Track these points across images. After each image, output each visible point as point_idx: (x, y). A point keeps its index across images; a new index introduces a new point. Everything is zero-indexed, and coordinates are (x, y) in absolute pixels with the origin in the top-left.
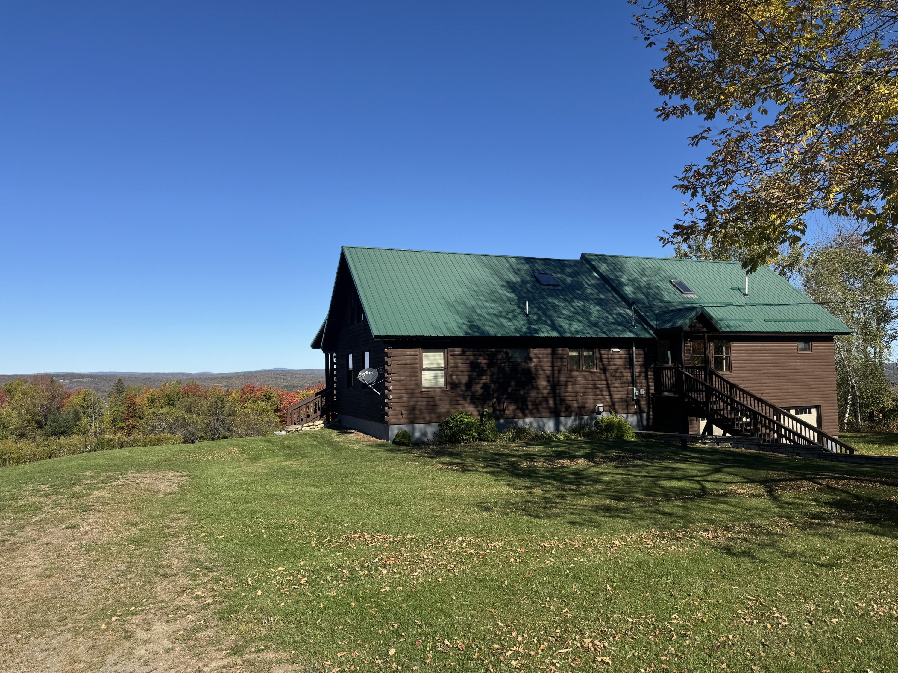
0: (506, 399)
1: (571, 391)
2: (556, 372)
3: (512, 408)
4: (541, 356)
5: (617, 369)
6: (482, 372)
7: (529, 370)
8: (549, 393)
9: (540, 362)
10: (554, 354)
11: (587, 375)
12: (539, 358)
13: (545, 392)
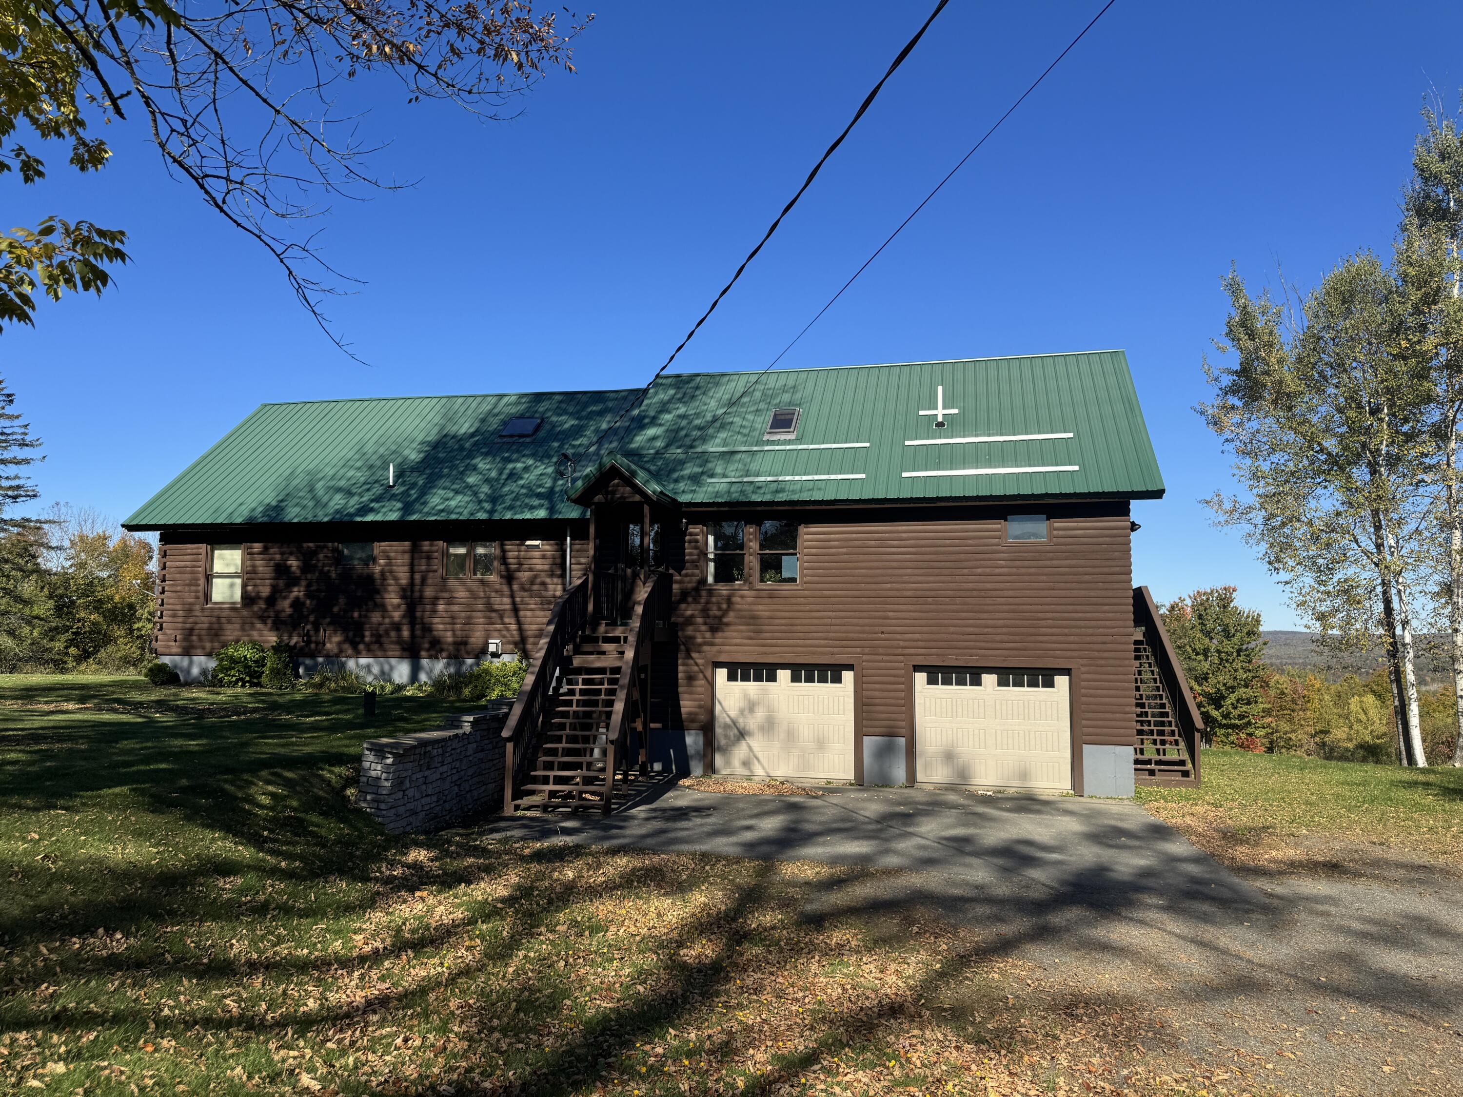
0: (329, 624)
1: (444, 615)
2: (418, 581)
3: (336, 639)
4: (392, 555)
5: (535, 577)
6: (293, 581)
7: (370, 578)
8: (403, 617)
9: (389, 564)
10: (414, 551)
11: (475, 586)
12: (388, 558)
13: (397, 615)
